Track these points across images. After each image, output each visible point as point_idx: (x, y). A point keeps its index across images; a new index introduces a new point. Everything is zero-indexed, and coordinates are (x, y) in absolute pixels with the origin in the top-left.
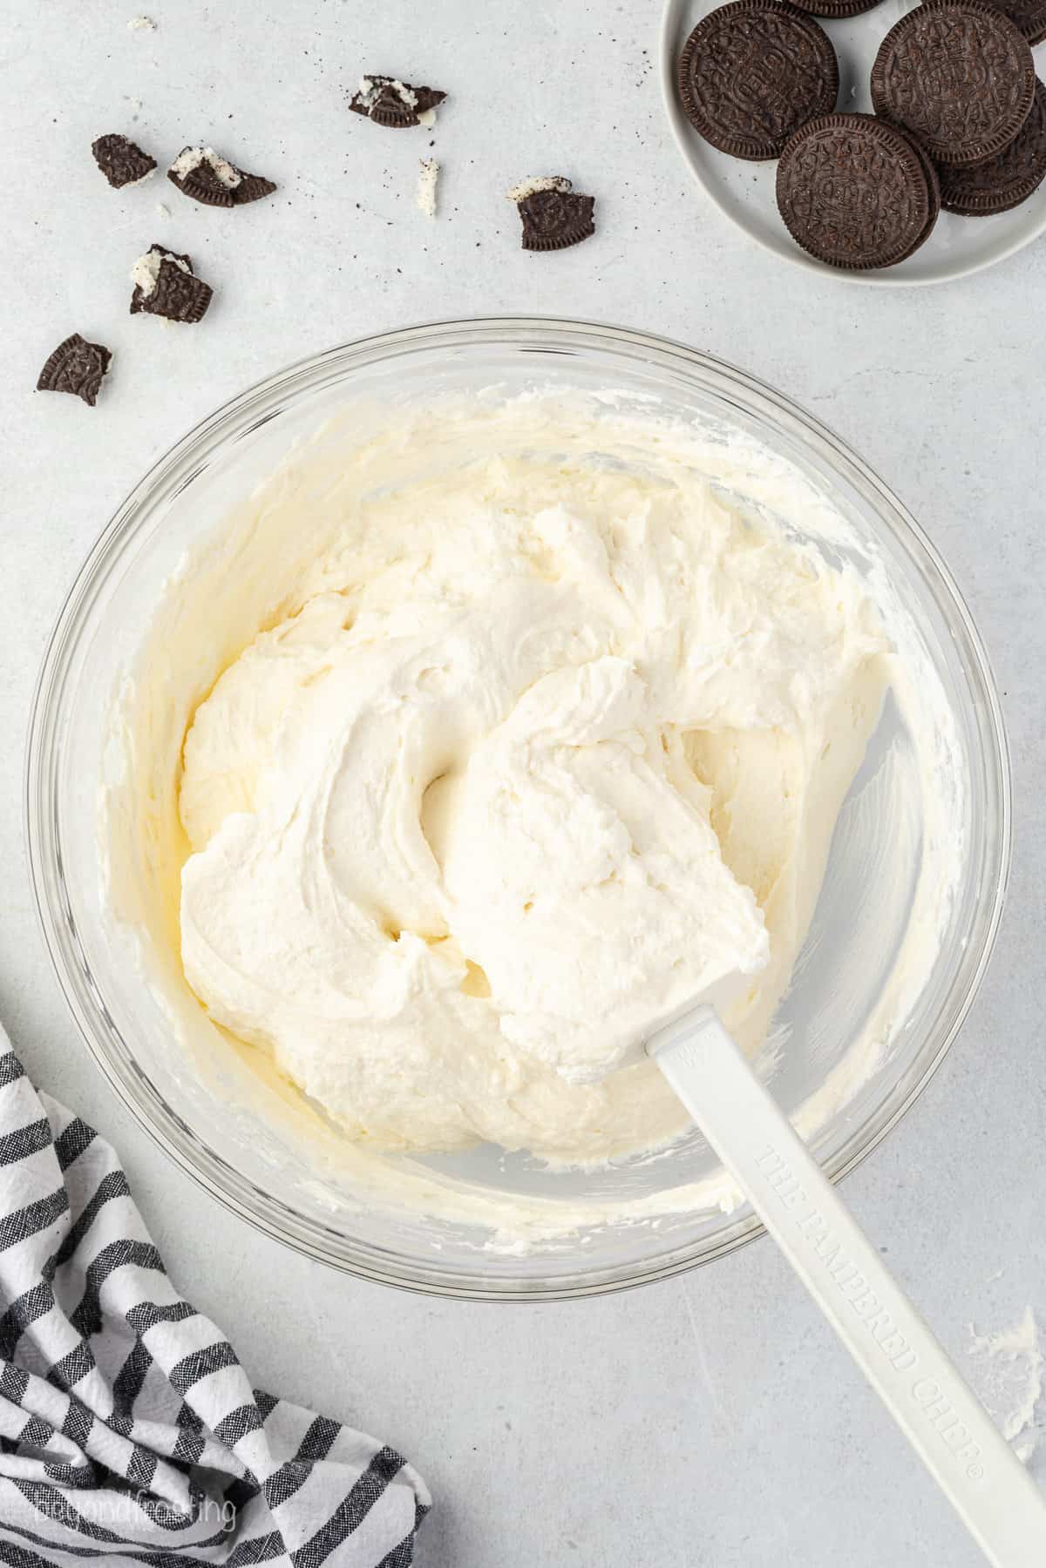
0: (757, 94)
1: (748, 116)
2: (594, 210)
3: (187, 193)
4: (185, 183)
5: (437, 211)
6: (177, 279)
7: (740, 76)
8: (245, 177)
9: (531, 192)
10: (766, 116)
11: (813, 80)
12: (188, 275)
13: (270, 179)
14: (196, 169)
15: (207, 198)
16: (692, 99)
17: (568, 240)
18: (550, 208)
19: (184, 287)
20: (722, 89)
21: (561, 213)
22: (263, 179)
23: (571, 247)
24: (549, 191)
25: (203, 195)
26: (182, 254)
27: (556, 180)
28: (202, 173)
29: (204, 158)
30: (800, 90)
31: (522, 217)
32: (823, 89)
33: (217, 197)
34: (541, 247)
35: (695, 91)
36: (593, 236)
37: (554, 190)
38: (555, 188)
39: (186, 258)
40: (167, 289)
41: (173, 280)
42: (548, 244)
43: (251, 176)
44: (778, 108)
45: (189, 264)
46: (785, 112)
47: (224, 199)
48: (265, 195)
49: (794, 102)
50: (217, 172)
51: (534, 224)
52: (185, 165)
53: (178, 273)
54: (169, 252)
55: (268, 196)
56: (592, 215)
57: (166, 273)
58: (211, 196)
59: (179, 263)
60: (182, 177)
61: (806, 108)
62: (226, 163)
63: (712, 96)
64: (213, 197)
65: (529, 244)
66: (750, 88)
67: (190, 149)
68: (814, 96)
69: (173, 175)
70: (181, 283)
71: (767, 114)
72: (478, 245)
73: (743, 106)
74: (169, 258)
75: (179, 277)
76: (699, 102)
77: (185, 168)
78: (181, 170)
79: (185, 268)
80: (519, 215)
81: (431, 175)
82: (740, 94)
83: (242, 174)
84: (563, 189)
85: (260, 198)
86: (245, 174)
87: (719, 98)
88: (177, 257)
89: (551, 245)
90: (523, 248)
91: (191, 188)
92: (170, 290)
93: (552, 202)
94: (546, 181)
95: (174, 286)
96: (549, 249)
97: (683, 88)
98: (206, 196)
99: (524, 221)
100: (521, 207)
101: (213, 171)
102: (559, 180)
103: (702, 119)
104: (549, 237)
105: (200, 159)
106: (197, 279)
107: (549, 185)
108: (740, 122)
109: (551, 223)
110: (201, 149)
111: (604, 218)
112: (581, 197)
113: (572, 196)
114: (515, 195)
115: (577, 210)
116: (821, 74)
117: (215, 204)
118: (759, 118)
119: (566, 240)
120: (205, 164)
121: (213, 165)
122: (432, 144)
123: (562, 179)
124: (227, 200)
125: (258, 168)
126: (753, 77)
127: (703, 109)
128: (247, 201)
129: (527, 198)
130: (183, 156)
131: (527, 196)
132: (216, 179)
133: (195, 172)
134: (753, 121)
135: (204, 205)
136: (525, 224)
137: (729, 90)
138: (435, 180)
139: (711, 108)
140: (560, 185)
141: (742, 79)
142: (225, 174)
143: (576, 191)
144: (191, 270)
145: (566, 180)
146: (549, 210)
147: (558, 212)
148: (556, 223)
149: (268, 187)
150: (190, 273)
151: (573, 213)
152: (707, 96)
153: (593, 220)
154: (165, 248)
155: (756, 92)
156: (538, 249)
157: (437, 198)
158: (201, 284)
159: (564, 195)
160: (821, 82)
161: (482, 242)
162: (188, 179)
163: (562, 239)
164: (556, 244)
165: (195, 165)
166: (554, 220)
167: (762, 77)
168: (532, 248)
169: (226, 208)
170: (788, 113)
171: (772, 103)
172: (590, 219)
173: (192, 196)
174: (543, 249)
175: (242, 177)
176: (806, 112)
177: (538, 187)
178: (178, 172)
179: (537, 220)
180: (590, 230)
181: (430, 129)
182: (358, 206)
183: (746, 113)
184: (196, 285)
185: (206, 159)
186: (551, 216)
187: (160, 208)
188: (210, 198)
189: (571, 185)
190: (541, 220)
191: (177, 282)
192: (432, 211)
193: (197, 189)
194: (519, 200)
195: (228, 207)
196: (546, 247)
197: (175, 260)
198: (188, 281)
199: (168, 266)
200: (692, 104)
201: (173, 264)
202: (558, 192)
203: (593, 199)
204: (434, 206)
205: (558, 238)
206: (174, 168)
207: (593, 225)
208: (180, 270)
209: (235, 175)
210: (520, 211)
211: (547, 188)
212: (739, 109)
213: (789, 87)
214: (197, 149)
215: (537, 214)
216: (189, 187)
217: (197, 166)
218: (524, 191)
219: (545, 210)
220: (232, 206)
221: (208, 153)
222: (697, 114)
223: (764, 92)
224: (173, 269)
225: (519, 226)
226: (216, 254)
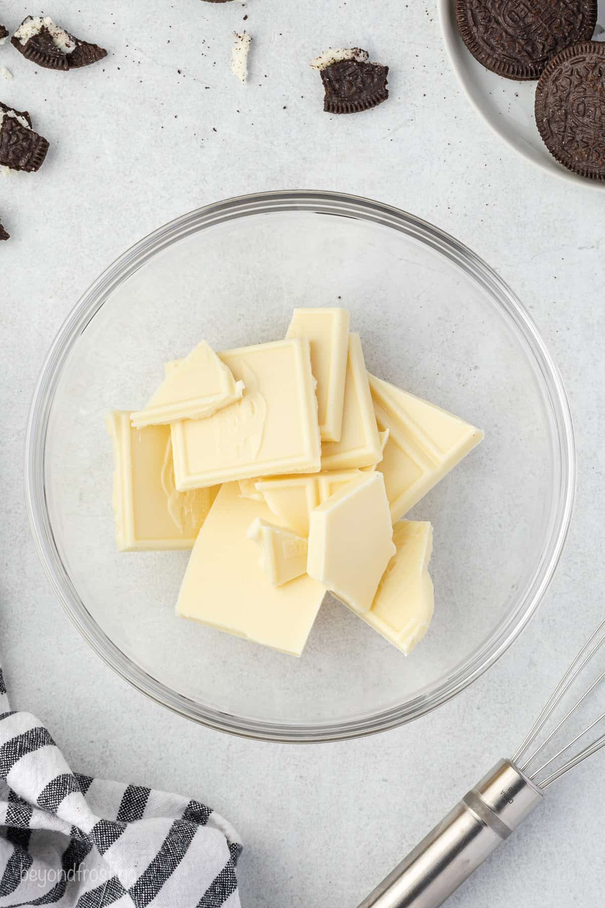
0: (523, 21)
1: (513, 39)
2: (387, 78)
3: (27, 57)
4: (26, 48)
5: (249, 78)
6: (18, 133)
7: (510, 4)
8: (80, 44)
9: (332, 61)
10: (529, 41)
11: (574, 14)
12: (28, 130)
13: (101, 45)
14: (36, 36)
15: (46, 62)
16: (466, 19)
17: (364, 104)
18: (349, 75)
19: (23, 140)
20: (493, 13)
21: (359, 80)
22: (95, 46)
23: (367, 110)
24: (349, 60)
25: (42, 59)
26: (22, 111)
27: (354, 50)
28: (41, 39)
29: (43, 26)
30: (561, 22)
31: (324, 83)
32: (582, 22)
33: (54, 61)
34: (340, 110)
35: (469, 13)
36: (386, 101)
37: (353, 60)
38: (354, 58)
39: (25, 115)
40: (9, 141)
41: (14, 133)
42: (347, 108)
43: (84, 43)
44: (540, 35)
45: (28, 119)
46: (546, 40)
47: (60, 62)
48: (97, 60)
49: (555, 31)
50: (55, 39)
51: (335, 90)
52: (26, 32)
53: (19, 127)
54: (10, 109)
55: (100, 61)
56: (386, 83)
57: (8, 127)
58: (49, 59)
59: (20, 119)
60: (23, 42)
61: (565, 38)
62: (63, 31)
63: (484, 19)
64: (51, 61)
65: (330, 107)
66: (517, 15)
67: (31, 18)
68: (574, 28)
69: (16, 41)
70: (21, 137)
71: (531, 40)
72: (285, 108)
73: (510, 30)
74: (11, 114)
75: (19, 130)
76: (471, 23)
77: (27, 35)
78: (22, 37)
79: (25, 123)
80: (322, 81)
81: (244, 46)
82: (508, 19)
83: (77, 41)
84: (360, 59)
85: (92, 62)
86: (80, 41)
87: (490, 21)
88: (18, 114)
89: (349, 109)
90: (325, 110)
91: (32, 52)
92: (11, 142)
93: (350, 70)
94: (345, 51)
95: (14, 139)
96: (347, 112)
97: (459, 9)
98: (45, 59)
99: (326, 86)
100: (323, 74)
101: (52, 38)
102: (357, 51)
103: (472, 38)
104: (348, 101)
105: (39, 27)
106: (35, 133)
107: (348, 55)
108: (506, 44)
109: (349, 89)
110: (41, 18)
111: (397, 85)
112: (377, 67)
113: (369, 65)
114: (318, 63)
115: (373, 78)
116: (582, 10)
117: (52, 67)
118: (523, 43)
119: (362, 104)
120: (44, 32)
121: (52, 33)
122: (246, 18)
123: (360, 50)
124: (63, 63)
125: (91, 36)
126: (522, 6)
127: (475, 29)
128: (81, 65)
129: (329, 66)
130: (25, 25)
131: (329, 64)
132: (54, 45)
133: (35, 38)
134: (517, 44)
135: (43, 68)
136: (326, 90)
137: (499, 15)
138: (248, 50)
139: (481, 29)
140: (358, 55)
141: (512, 7)
142: (63, 42)
143: (372, 61)
144: (30, 125)
145: (364, 51)
146: (348, 78)
147: (356, 79)
148: (354, 88)
149: (100, 53)
150: (29, 128)
151: (369, 81)
152: (479, 18)
153: (387, 87)
154: (7, 105)
155: (523, 19)
156: (338, 112)
157: (249, 66)
158: (39, 137)
159: (362, 65)
160: (580, 17)
161: (289, 105)
162: (29, 44)
163: (359, 103)
164: (354, 108)
165: (36, 32)
166: (352, 85)
167: (529, 6)
168: (333, 111)
169: (62, 71)
170: (549, 41)
171: (535, 31)
172: (384, 87)
173: (33, 60)
174: (342, 112)
175: (77, 44)
176: (565, 41)
177: (339, 57)
178: (20, 39)
179: (337, 86)
180: (384, 96)
181: (243, 5)
182: (179, 72)
183: (512, 36)
184: (34, 138)
185: (46, 27)
186: (350, 82)
187: (4, 71)
188: (48, 62)
189: (368, 56)
190: (341, 86)
191: (18, 137)
192: (244, 78)
193: (36, 54)
194: (321, 68)
195: (64, 70)
196: (345, 110)
197: (15, 116)
198: (27, 134)
199: (10, 121)
200: (465, 23)
201: (14, 119)
202: (356, 62)
203: (387, 69)
204: (246, 72)
205: (356, 102)
206: (16, 35)
207: (387, 91)
208: (20, 125)
209: (71, 42)
210: (323, 78)
211: (346, 58)
212: (506, 32)
213: (552, 18)
214: (38, 18)
215: (337, 81)
216: (30, 51)
217: (37, 32)
218: (326, 60)
219: (345, 77)
220: (68, 69)
221: (47, 22)
222: (469, 34)
223: (529, 20)
224: (14, 124)
225: (322, 91)
226: (53, 113)
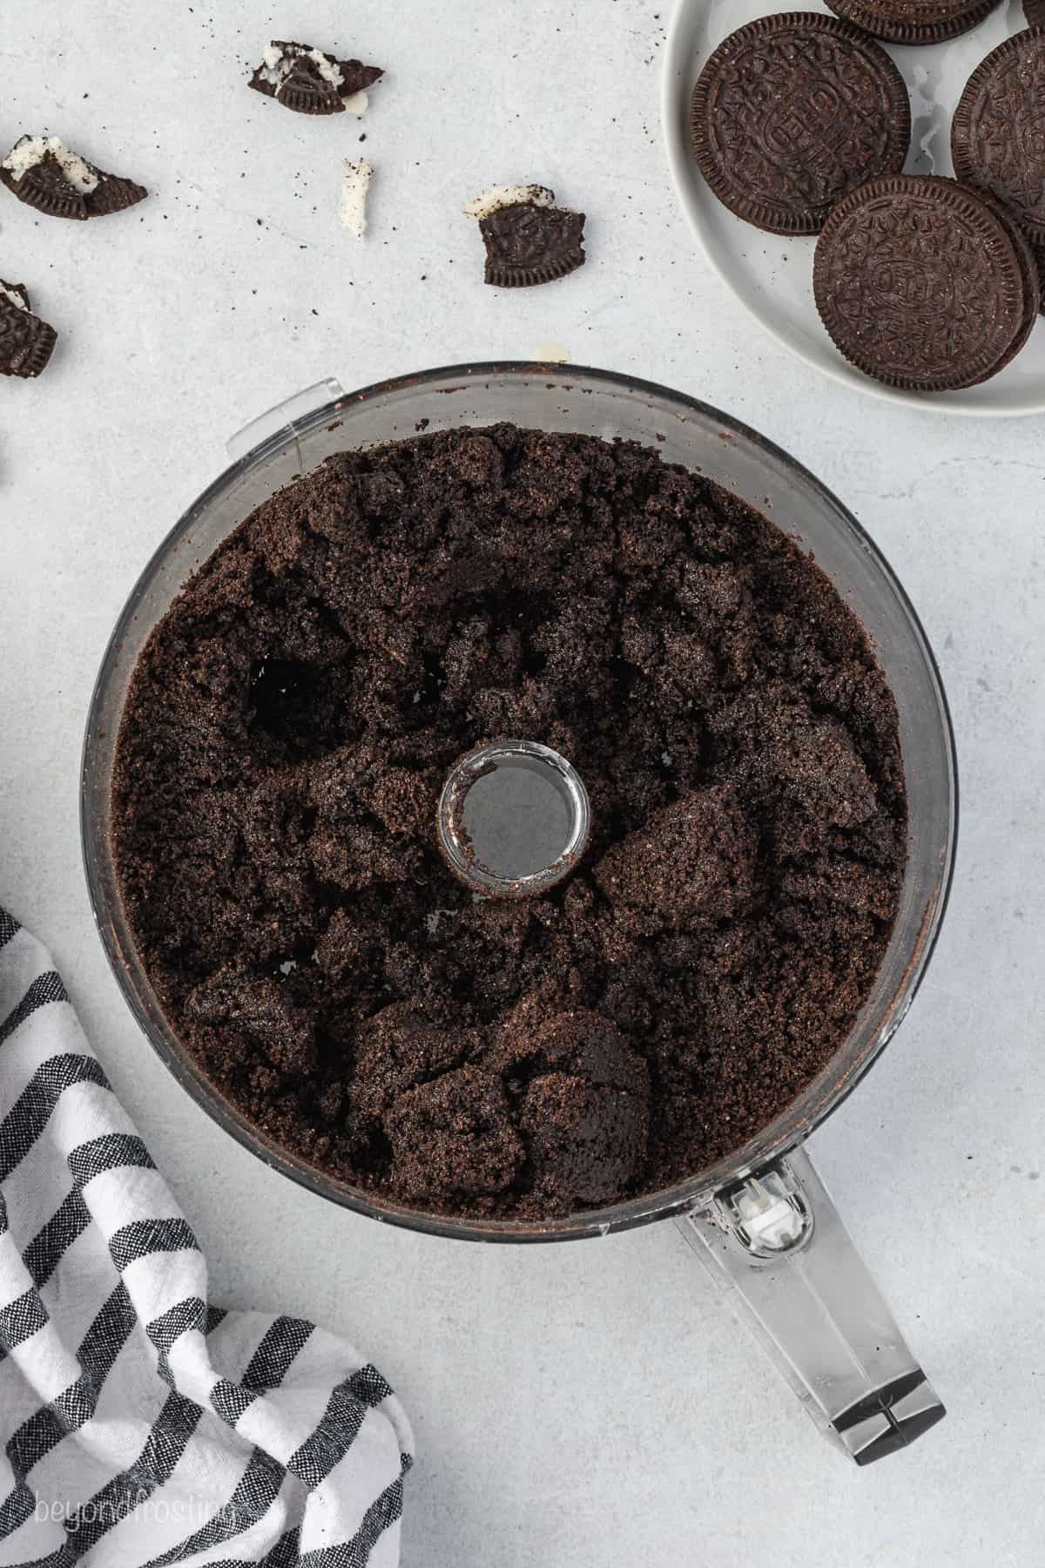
0: (796, 144)
1: (780, 172)
2: (584, 232)
3: (23, 199)
4: (21, 185)
5: (368, 232)
6: (8, 317)
7: (775, 116)
8: (105, 179)
9: (498, 206)
10: (803, 175)
11: (874, 132)
12: (24, 312)
13: (138, 182)
14: (37, 166)
15: (52, 206)
16: (707, 140)
17: (548, 272)
18: (524, 228)
19: (16, 327)
20: (749, 131)
21: (539, 235)
22: (128, 182)
23: (552, 282)
24: (523, 204)
25: (46, 202)
26: (15, 282)
27: (532, 189)
28: (44, 172)
29: (47, 151)
30: (854, 144)
31: (485, 239)
32: (887, 146)
33: (64, 204)
34: (510, 282)
35: (712, 131)
36: (582, 267)
37: (530, 203)
38: (531, 200)
39: (20, 288)
41: (3, 317)
42: (521, 278)
43: (112, 177)
44: (822, 165)
45: (25, 296)
46: (831, 173)
47: (75, 206)
48: (131, 203)
49: (845, 159)
50: (66, 171)
51: (500, 249)
52: (22, 161)
53: (9, 308)
55: (137, 205)
56: (582, 239)
58: (57, 203)
59: (11, 295)
60: (17, 176)
61: (860, 171)
62: (78, 159)
63: (734, 139)
64: (60, 205)
65: (494, 277)
66: (786, 133)
67: (29, 138)
68: (875, 154)
69: (4, 174)
70: (13, 323)
71: (807, 172)
72: (424, 278)
73: (775, 158)
75: (11, 313)
76: (714, 145)
77: (22, 165)
78: (15, 167)
79: (19, 302)
80: (481, 236)
81: (360, 182)
82: (773, 141)
83: (100, 174)
84: (541, 202)
85: (125, 207)
86: (105, 174)
87: (743, 143)
88: (9, 287)
89: (525, 280)
90: (486, 282)
91: (30, 191)
93: (526, 219)
94: (518, 191)
96: (521, 285)
97: (695, 124)
98: (50, 202)
99: (487, 244)
100: (484, 225)
101: (61, 169)
102: (537, 190)
103: (716, 170)
104: (522, 267)
105: (44, 152)
106: (35, 318)
107: (521, 196)
108: (768, 179)
109: (524, 249)
110: (44, 138)
111: (596, 242)
112: (567, 214)
113: (556, 211)
114: (476, 208)
115: (561, 231)
116: (886, 126)
117: (62, 214)
118: (795, 177)
119: (544, 272)
120: (49, 159)
121: (61, 161)
122: (363, 138)
123: (541, 188)
124: (78, 208)
125: (122, 167)
126: (793, 120)
127: (720, 156)
128: (107, 212)
129: (493, 214)
130: (20, 149)
131: (492, 211)
132: (65, 180)
133: (35, 170)
134: (785, 179)
135: (47, 216)
136: (488, 249)
137: (758, 134)
138: (366, 188)
139: (730, 155)
140: (538, 196)
141: (777, 122)
142: (76, 173)
143: (560, 205)
144: (27, 304)
145: (546, 190)
146: (522, 231)
147: (536, 232)
148: (532, 248)
149: (136, 192)
150: (26, 309)
151: (555, 235)
152: (727, 138)
153: (583, 245)
155: (795, 141)
156: (506, 285)
157: (368, 214)
158: (41, 325)
159: (543, 211)
160: (884, 137)
161: (431, 274)
162: (25, 179)
163: (539, 271)
164: (532, 278)
165: (36, 160)
166: (529, 243)
167: (805, 121)
168: (498, 284)
169: (77, 221)
170: (835, 174)
171: (816, 157)
172: (579, 246)
173: (30, 203)
174: (514, 285)
175: (100, 179)
176: (860, 174)
177: (508, 199)
178: (12, 170)
179: (505, 244)
180: (579, 260)
181: (359, 118)
182: (259, 222)
183: (778, 167)
184: (33, 326)
185: (51, 152)
186: (525, 238)
188: (55, 207)
189: (553, 197)
190: (511, 244)
191: (8, 323)
192: (360, 231)
193: (38, 193)
194: (481, 216)
195: (81, 219)
196: (517, 281)
197: (5, 291)
198: (23, 319)
200: (705, 146)
201: (3, 296)
202: (535, 206)
203: (582, 217)
204: (364, 223)
205: (535, 270)
206: (6, 165)
207: (583, 252)
208: (12, 304)
209: (91, 175)
210: (483, 231)
211: (520, 200)
212: (769, 160)
213: (840, 139)
214: (40, 138)
215: (506, 235)
216: (27, 190)
217: (38, 161)
218: (488, 203)
219: (517, 230)
220: (86, 218)
221: (54, 144)
222: (712, 162)
223: (805, 142)
224: (2, 303)
225: (481, 253)
226: (63, 285)
